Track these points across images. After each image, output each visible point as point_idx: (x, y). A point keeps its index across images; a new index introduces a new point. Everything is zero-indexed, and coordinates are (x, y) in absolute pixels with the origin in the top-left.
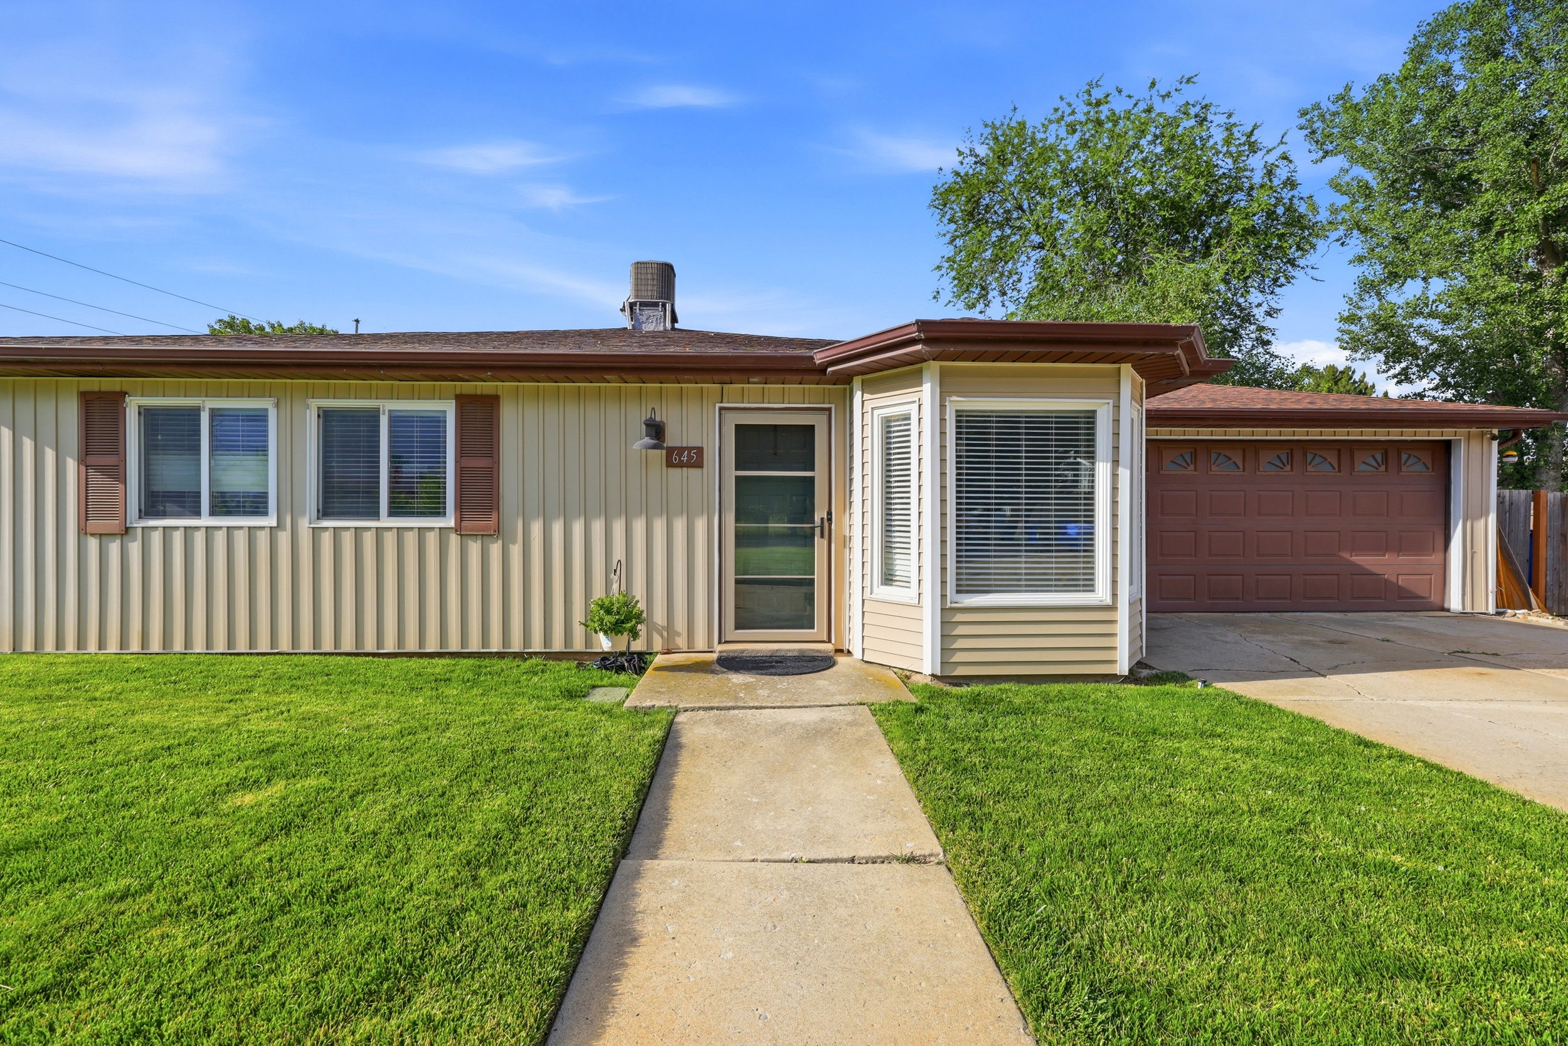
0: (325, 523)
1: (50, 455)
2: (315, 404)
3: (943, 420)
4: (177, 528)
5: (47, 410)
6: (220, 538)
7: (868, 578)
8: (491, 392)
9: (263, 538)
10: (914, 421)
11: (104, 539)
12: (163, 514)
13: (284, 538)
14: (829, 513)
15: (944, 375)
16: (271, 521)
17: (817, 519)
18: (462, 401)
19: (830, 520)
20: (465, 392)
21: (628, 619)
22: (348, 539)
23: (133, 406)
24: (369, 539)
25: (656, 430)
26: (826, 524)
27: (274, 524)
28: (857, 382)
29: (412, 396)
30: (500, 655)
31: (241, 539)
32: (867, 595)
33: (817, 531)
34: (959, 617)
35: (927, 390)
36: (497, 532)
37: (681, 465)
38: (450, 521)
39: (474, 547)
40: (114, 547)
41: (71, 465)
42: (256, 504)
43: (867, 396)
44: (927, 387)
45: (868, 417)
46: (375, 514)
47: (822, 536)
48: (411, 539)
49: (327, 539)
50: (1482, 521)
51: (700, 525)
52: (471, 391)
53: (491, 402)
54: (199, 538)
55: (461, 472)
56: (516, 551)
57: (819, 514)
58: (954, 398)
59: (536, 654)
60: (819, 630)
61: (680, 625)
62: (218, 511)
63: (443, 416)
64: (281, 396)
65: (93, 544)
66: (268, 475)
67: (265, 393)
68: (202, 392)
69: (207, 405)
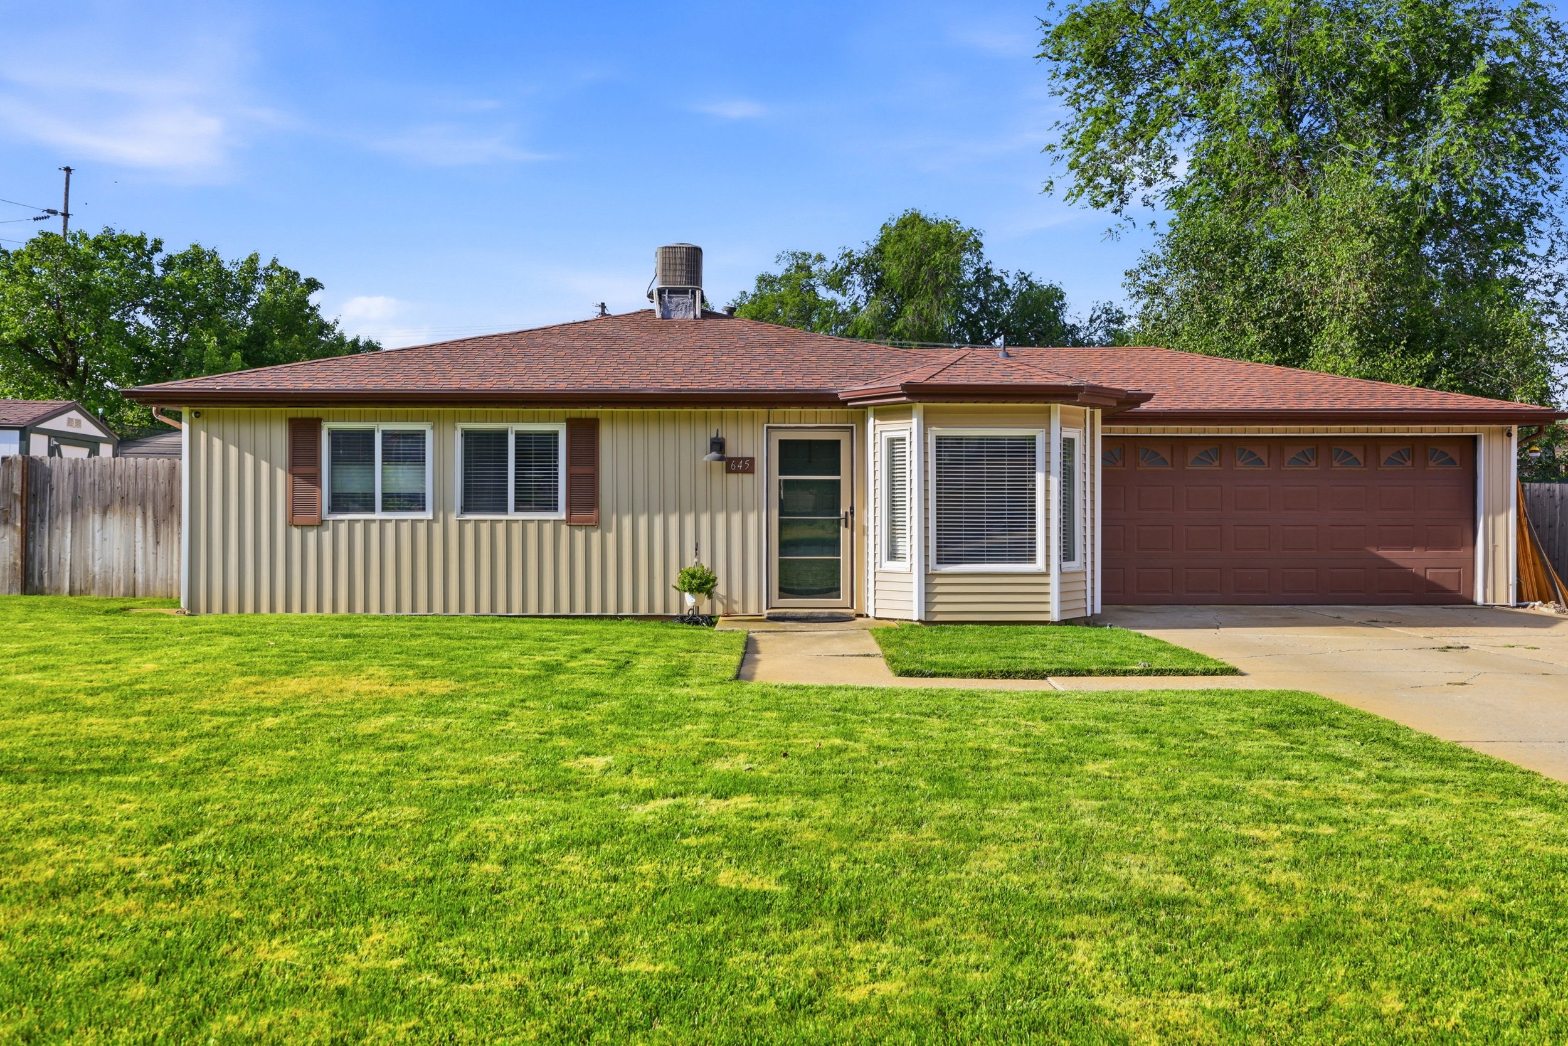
0: (469, 517)
1: (265, 466)
2: (461, 426)
3: (926, 444)
4: (358, 521)
5: (262, 432)
6: (390, 529)
7: (878, 556)
8: (593, 416)
9: (422, 529)
10: (907, 442)
11: (305, 529)
12: (347, 510)
13: (438, 528)
14: (852, 508)
15: (926, 412)
16: (428, 515)
17: (842, 512)
18: (573, 425)
19: (852, 513)
20: (573, 416)
21: (707, 582)
22: (485, 529)
23: (326, 427)
24: (501, 529)
25: (718, 445)
26: (849, 517)
27: (430, 517)
28: (870, 411)
29: (534, 419)
30: (600, 617)
31: (405, 529)
32: (878, 569)
33: (843, 522)
34: (938, 580)
35: (915, 422)
36: (597, 524)
37: (737, 471)
38: (562, 514)
39: (580, 535)
40: (312, 535)
41: (281, 475)
42: (415, 501)
43: (877, 422)
44: (915, 420)
45: (878, 436)
46: (504, 510)
47: (846, 526)
48: (532, 529)
49: (469, 529)
50: (1504, 516)
51: (752, 519)
52: (577, 416)
53: (592, 426)
54: (375, 529)
55: (570, 476)
56: (611, 538)
57: (844, 509)
58: (934, 428)
59: (627, 617)
60: (844, 599)
61: (737, 595)
62: (385, 509)
63: (555, 434)
64: (436, 421)
65: (296, 533)
66: (423, 481)
67: (421, 420)
68: (377, 418)
69: (380, 428)
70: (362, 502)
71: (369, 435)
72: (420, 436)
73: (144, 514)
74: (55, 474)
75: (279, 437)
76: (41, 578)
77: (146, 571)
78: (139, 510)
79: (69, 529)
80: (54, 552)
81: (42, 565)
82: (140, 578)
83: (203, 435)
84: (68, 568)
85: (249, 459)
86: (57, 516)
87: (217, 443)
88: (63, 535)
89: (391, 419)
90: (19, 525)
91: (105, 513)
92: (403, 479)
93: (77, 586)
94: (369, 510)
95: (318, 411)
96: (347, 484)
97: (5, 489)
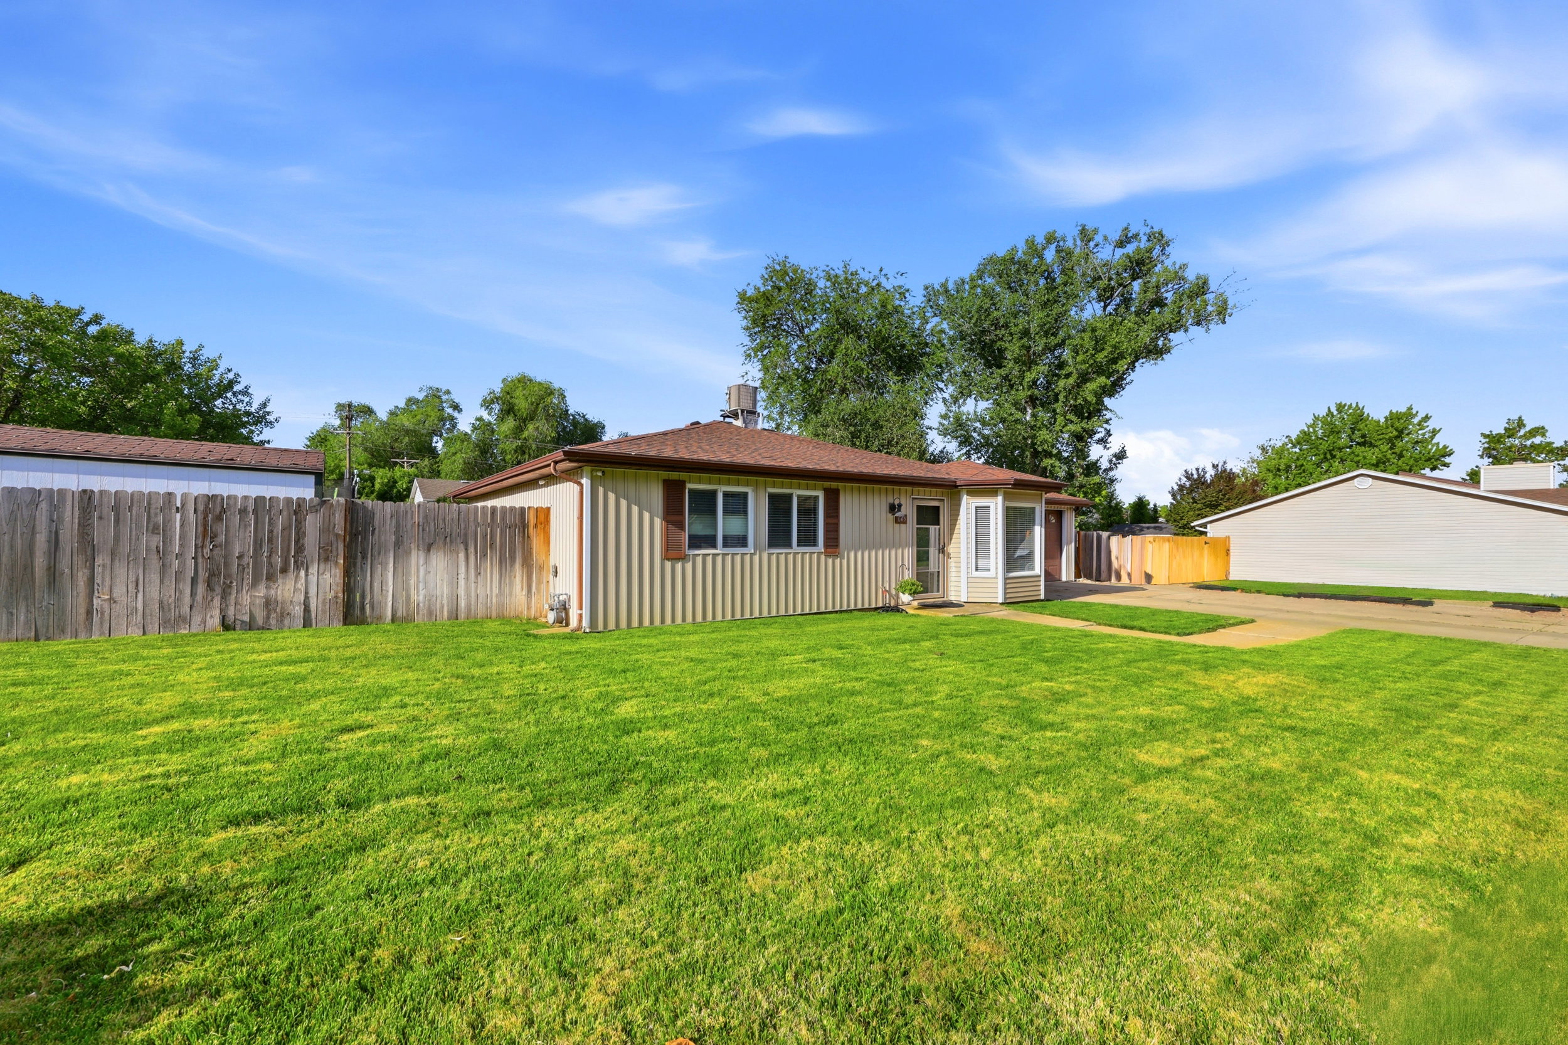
0: (772, 551)
1: (646, 515)
2: (768, 490)
3: (1003, 509)
4: (708, 554)
5: (644, 489)
6: (728, 559)
7: (970, 569)
8: (836, 487)
9: (747, 559)
10: (993, 507)
11: (674, 561)
12: (699, 547)
13: (756, 558)
14: (945, 543)
15: (1005, 494)
16: (750, 549)
17: (941, 546)
18: (826, 492)
19: (945, 546)
20: (826, 486)
22: (782, 558)
23: (687, 487)
24: (790, 558)
25: (892, 507)
26: (944, 548)
27: (752, 551)
28: (964, 491)
29: (806, 487)
31: (737, 559)
32: (969, 576)
33: (941, 551)
34: (1008, 581)
35: (1000, 499)
36: (838, 554)
37: (900, 523)
38: (821, 548)
39: (830, 561)
40: (679, 566)
41: (658, 522)
42: (742, 541)
43: (969, 497)
44: (999, 497)
45: (970, 505)
46: (792, 545)
47: (942, 553)
48: (806, 557)
49: (774, 559)
51: (906, 550)
52: (829, 486)
53: (836, 493)
54: (719, 559)
55: (825, 524)
56: (845, 562)
58: (1010, 502)
60: (941, 593)
62: (725, 545)
63: (816, 498)
64: (756, 486)
65: (668, 564)
66: (747, 526)
67: (747, 484)
68: (720, 483)
69: (721, 489)
70: (710, 541)
71: (714, 494)
72: (745, 495)
73: (466, 549)
74: (377, 516)
75: (656, 495)
76: (363, 608)
77: (468, 596)
78: (462, 547)
79: (391, 565)
80: (376, 585)
81: (363, 597)
82: (463, 604)
83: (601, 489)
84: (390, 598)
85: (635, 509)
86: (379, 554)
87: (612, 497)
88: (385, 569)
89: (729, 483)
90: (342, 561)
91: (429, 550)
92: (734, 526)
93: (399, 614)
94: (714, 546)
95: (683, 475)
96: (700, 529)
97: (326, 529)
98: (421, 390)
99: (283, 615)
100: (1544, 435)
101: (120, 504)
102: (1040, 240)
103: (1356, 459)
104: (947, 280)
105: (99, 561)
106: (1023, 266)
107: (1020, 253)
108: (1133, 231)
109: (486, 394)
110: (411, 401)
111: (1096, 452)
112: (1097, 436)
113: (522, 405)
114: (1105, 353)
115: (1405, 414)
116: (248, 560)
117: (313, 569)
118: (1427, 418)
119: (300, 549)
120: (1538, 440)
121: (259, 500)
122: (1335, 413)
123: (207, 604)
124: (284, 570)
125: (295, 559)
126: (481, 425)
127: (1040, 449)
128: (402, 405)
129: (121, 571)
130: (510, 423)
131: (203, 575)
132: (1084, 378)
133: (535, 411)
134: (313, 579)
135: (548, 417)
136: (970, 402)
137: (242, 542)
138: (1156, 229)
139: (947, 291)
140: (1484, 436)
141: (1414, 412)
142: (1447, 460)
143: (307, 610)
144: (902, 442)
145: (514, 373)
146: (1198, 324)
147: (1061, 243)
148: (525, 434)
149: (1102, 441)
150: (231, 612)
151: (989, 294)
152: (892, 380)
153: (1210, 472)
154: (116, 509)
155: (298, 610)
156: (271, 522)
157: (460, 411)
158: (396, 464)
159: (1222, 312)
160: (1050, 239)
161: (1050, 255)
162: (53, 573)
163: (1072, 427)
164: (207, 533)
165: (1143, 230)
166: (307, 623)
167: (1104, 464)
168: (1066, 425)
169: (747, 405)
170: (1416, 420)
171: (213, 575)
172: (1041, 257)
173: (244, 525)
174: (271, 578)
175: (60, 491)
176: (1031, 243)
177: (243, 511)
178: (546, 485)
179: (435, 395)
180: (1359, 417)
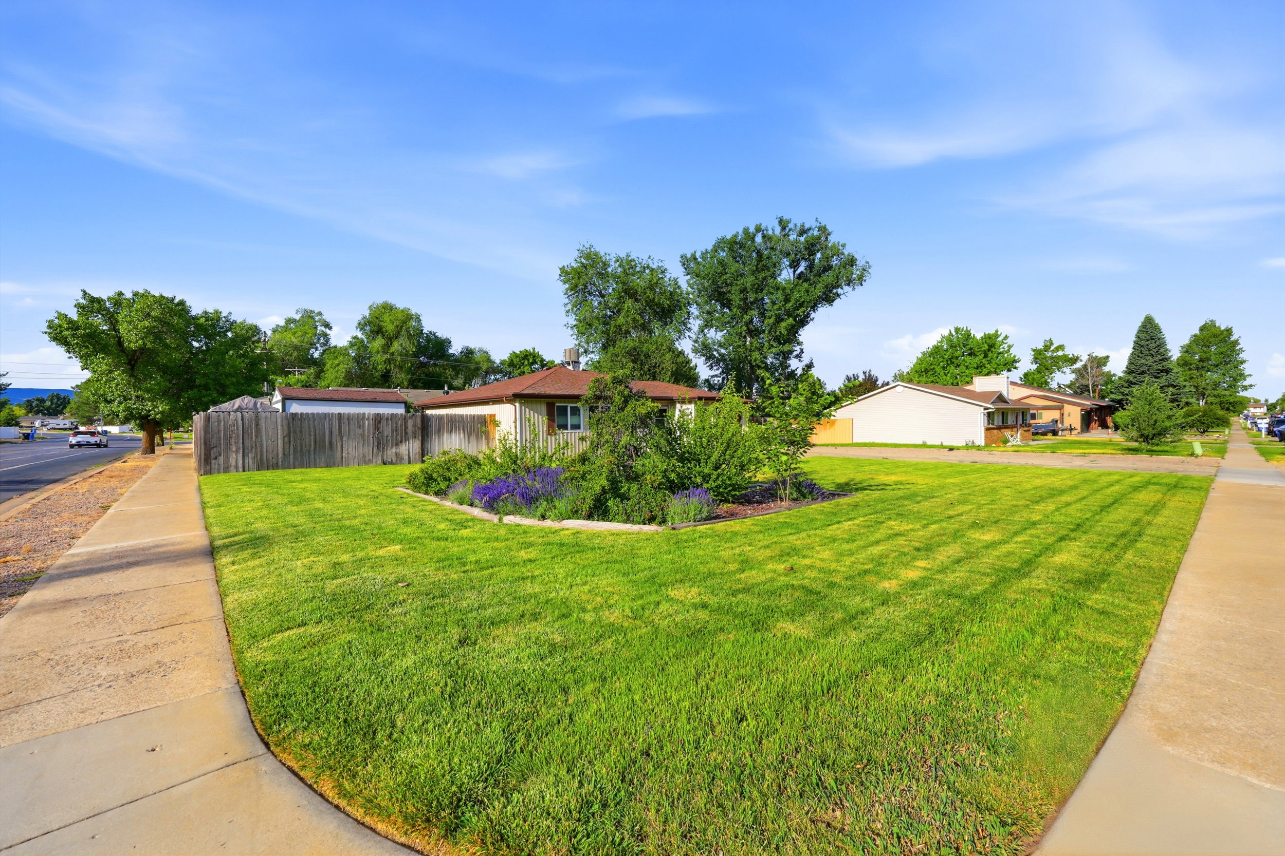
1: (540, 417)
5: (539, 407)
11: (551, 435)
12: (561, 430)
23: (556, 405)
40: (553, 437)
41: (545, 420)
42: (578, 426)
62: (571, 429)
64: (582, 404)
66: (580, 420)
68: (569, 403)
69: (569, 405)
70: (565, 427)
71: (566, 407)
72: (579, 408)
74: (431, 420)
75: (544, 408)
78: (462, 432)
79: (437, 437)
80: (432, 447)
81: (428, 451)
83: (523, 408)
85: (536, 415)
86: (433, 435)
87: (527, 410)
89: (572, 403)
90: (420, 438)
91: (450, 433)
92: (575, 420)
94: (567, 429)
95: (554, 400)
96: (562, 422)
97: (415, 426)
98: (297, 312)
99: (402, 459)
100: (1063, 350)
101: (349, 417)
102: (752, 230)
103: (966, 364)
104: (695, 252)
105: (344, 439)
106: (742, 246)
107: (740, 237)
108: (807, 226)
109: (360, 319)
110: (289, 321)
111: (795, 364)
112: (795, 353)
113: (390, 328)
114: (791, 304)
115: (993, 335)
116: (389, 438)
117: (411, 441)
118: (1006, 337)
119: (406, 433)
120: (1060, 353)
121: (392, 415)
122: (954, 333)
123: (377, 455)
124: (401, 442)
125: (404, 438)
126: (355, 342)
127: (754, 364)
128: (282, 323)
129: (351, 443)
130: (379, 342)
131: (376, 444)
132: (779, 319)
133: (399, 333)
134: (411, 445)
135: (410, 337)
136: (712, 331)
137: (387, 430)
138: (823, 224)
139: (695, 259)
140: (1034, 350)
141: (999, 333)
142: (1017, 365)
143: (409, 457)
144: (662, 366)
145: (380, 301)
146: (848, 285)
147: (765, 232)
148: (392, 350)
149: (798, 357)
150: (385, 458)
151: (722, 263)
152: (656, 326)
153: (861, 377)
154: (348, 419)
155: (407, 457)
156: (397, 423)
157: (330, 328)
158: (290, 372)
159: (861, 279)
160: (758, 229)
161: (759, 239)
162: (331, 443)
163: (774, 350)
164: (376, 428)
165: (814, 224)
166: (410, 462)
167: (799, 372)
168: (769, 349)
169: (574, 358)
170: (1000, 339)
171: (379, 444)
172: (753, 240)
173: (387, 424)
174: (397, 445)
175: (332, 414)
176: (746, 231)
177: (387, 419)
178: (493, 404)
179: (309, 316)
180: (968, 336)
